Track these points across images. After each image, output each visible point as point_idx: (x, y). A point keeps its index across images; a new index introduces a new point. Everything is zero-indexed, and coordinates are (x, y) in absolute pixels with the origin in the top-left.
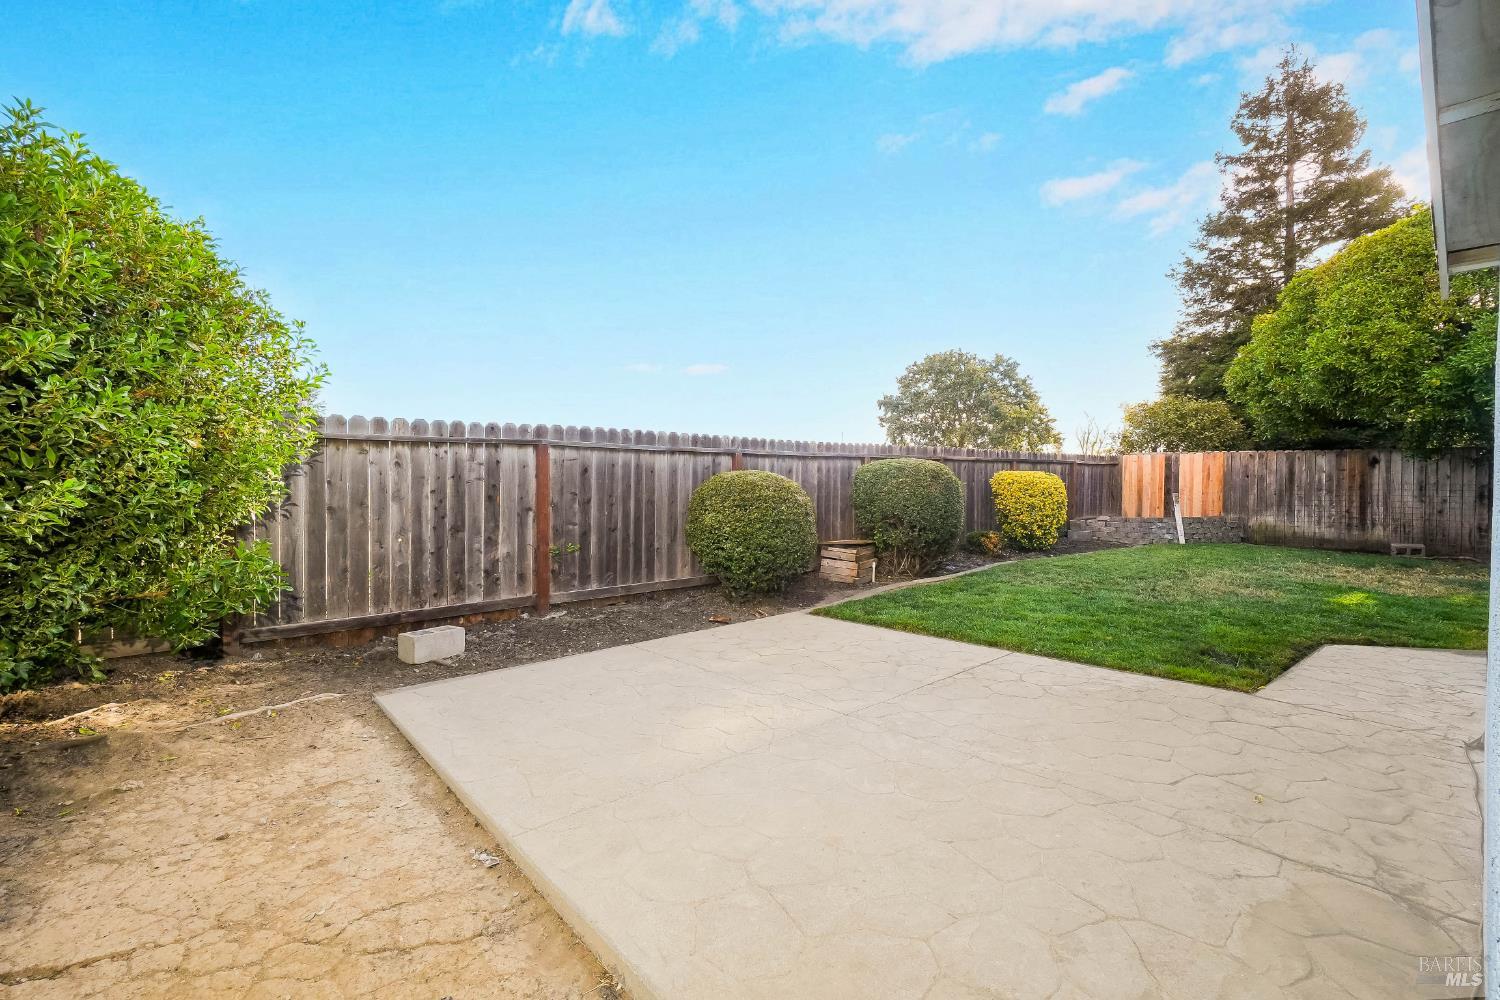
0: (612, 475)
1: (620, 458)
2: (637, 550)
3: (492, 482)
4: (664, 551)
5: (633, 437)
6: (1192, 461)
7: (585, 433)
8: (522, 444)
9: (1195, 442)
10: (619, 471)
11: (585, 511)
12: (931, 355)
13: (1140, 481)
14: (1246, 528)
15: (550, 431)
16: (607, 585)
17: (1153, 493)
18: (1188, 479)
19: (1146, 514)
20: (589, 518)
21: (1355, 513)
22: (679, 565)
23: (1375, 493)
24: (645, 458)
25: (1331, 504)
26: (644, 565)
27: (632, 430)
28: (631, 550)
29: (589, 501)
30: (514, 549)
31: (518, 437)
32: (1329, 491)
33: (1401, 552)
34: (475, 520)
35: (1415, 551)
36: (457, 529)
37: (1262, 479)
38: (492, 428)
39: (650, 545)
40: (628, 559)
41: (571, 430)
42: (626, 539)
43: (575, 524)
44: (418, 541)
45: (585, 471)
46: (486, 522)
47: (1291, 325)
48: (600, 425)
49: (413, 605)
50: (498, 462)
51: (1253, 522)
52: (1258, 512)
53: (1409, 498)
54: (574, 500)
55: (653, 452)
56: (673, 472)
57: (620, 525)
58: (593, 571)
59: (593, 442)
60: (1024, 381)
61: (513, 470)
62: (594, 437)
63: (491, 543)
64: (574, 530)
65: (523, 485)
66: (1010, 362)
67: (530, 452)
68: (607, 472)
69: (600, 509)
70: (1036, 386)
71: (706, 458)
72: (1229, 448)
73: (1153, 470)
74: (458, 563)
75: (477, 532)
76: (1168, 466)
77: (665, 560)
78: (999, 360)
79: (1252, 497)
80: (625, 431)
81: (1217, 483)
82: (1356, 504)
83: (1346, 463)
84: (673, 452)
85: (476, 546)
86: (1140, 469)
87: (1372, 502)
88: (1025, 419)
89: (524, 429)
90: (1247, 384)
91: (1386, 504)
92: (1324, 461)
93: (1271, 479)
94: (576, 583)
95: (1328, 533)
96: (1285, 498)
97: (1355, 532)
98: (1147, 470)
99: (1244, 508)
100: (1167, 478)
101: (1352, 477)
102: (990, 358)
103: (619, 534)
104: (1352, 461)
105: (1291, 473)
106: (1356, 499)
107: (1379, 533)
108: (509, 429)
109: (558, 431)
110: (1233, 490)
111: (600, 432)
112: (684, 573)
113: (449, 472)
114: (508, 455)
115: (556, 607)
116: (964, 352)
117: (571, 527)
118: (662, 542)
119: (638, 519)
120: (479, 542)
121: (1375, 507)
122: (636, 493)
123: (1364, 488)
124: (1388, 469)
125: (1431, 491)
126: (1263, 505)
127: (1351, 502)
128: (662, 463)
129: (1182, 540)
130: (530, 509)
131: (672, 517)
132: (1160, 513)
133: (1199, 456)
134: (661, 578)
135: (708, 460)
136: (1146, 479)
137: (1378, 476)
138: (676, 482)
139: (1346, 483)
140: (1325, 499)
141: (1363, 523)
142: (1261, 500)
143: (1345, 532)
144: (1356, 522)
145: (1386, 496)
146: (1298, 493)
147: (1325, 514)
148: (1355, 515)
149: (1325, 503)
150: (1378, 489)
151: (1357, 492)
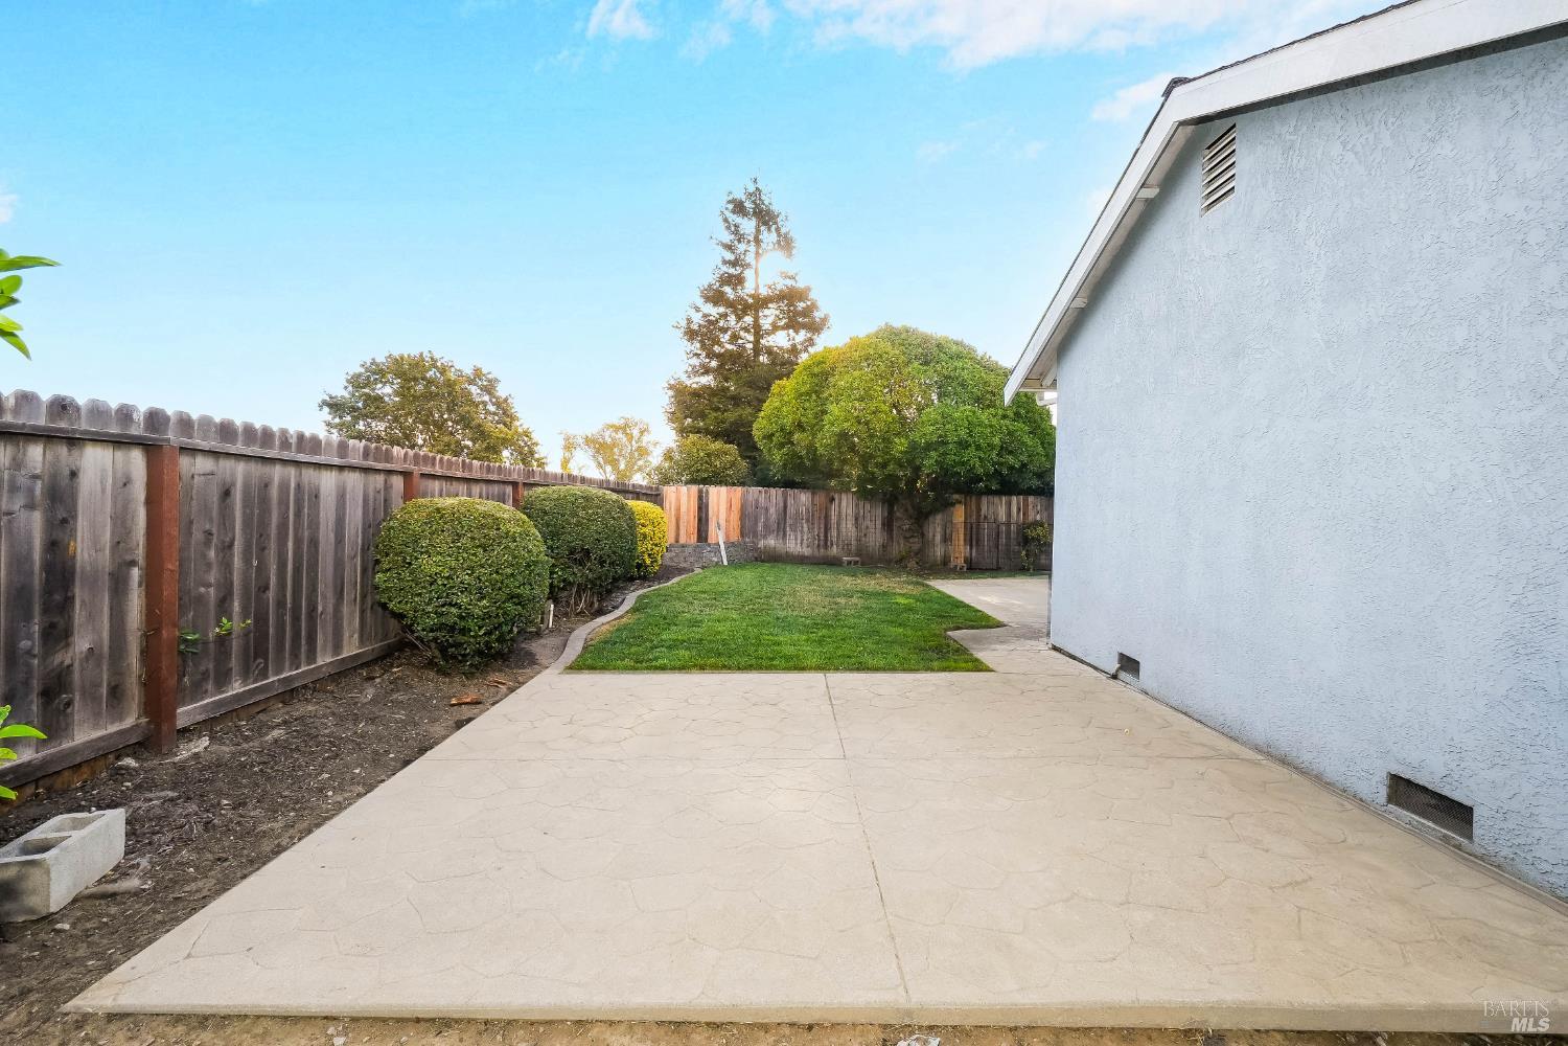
0: (264, 500)
1: (277, 472)
2: (296, 619)
3: (61, 514)
4: (329, 617)
5: (293, 441)
6: (718, 492)
7: (226, 430)
8: (119, 442)
9: (717, 479)
10: (274, 492)
11: (225, 562)
12: (396, 354)
13: (678, 509)
14: (756, 549)
15: (173, 420)
16: (255, 681)
17: (688, 522)
18: (716, 509)
19: (682, 540)
20: (231, 574)
21: (822, 535)
22: (346, 635)
23: (832, 522)
24: (309, 474)
25: (808, 530)
26: (303, 642)
27: (292, 430)
28: (288, 618)
29: (231, 546)
30: (101, 638)
31: (114, 430)
32: (808, 521)
33: (849, 563)
34: (21, 591)
35: (856, 563)
37: (767, 509)
38: (64, 407)
39: (312, 609)
40: (284, 631)
41: (206, 422)
42: (281, 604)
43: (209, 585)
45: (226, 493)
46: (45, 594)
47: (808, 394)
48: (249, 420)
50: (74, 474)
51: (761, 544)
52: (765, 537)
53: (849, 526)
54: (207, 543)
55: (318, 466)
56: (341, 497)
57: (273, 580)
58: (234, 663)
59: (239, 447)
60: (506, 400)
61: (103, 491)
62: (240, 438)
64: (208, 593)
65: (121, 520)
66: (490, 376)
67: (137, 459)
68: (259, 496)
69: (247, 560)
70: (518, 407)
71: (377, 477)
72: (743, 484)
73: (689, 501)
76: (700, 498)
77: (330, 629)
78: (478, 373)
79: (760, 524)
80: (284, 432)
81: (736, 512)
82: (822, 530)
83: (817, 498)
84: (341, 468)
85: (24, 644)
86: (678, 500)
87: (831, 528)
88: (508, 440)
89: (125, 414)
90: (773, 435)
91: (838, 529)
92: (804, 497)
93: (772, 510)
94: (210, 686)
95: (807, 551)
96: (781, 528)
97: (822, 550)
98: (684, 500)
99: (755, 534)
100: (700, 508)
101: (820, 510)
102: (468, 371)
103: (271, 594)
104: (820, 498)
105: (785, 507)
106: (822, 526)
107: (834, 551)
108: (97, 411)
109: (185, 423)
110: (748, 519)
111: (249, 431)
112: (351, 648)
114: (95, 462)
115: (186, 733)
116: (437, 356)
117: (202, 590)
118: (325, 604)
119: (297, 570)
120: (29, 637)
121: (832, 532)
122: (296, 530)
123: (827, 518)
124: (840, 503)
125: (861, 520)
126: (768, 530)
127: (820, 528)
128: (328, 482)
129: (726, 563)
130: (133, 563)
131: (339, 564)
132: (694, 539)
133: (724, 489)
134: (324, 659)
135: (380, 478)
136: (683, 509)
137: (834, 507)
138: (344, 514)
139: (817, 515)
140: (805, 525)
141: (826, 543)
142: (766, 526)
143: (816, 550)
144: (822, 543)
145: (838, 524)
146: (789, 521)
147: (805, 538)
148: (822, 538)
149: (806, 529)
150: (834, 519)
151: (823, 522)
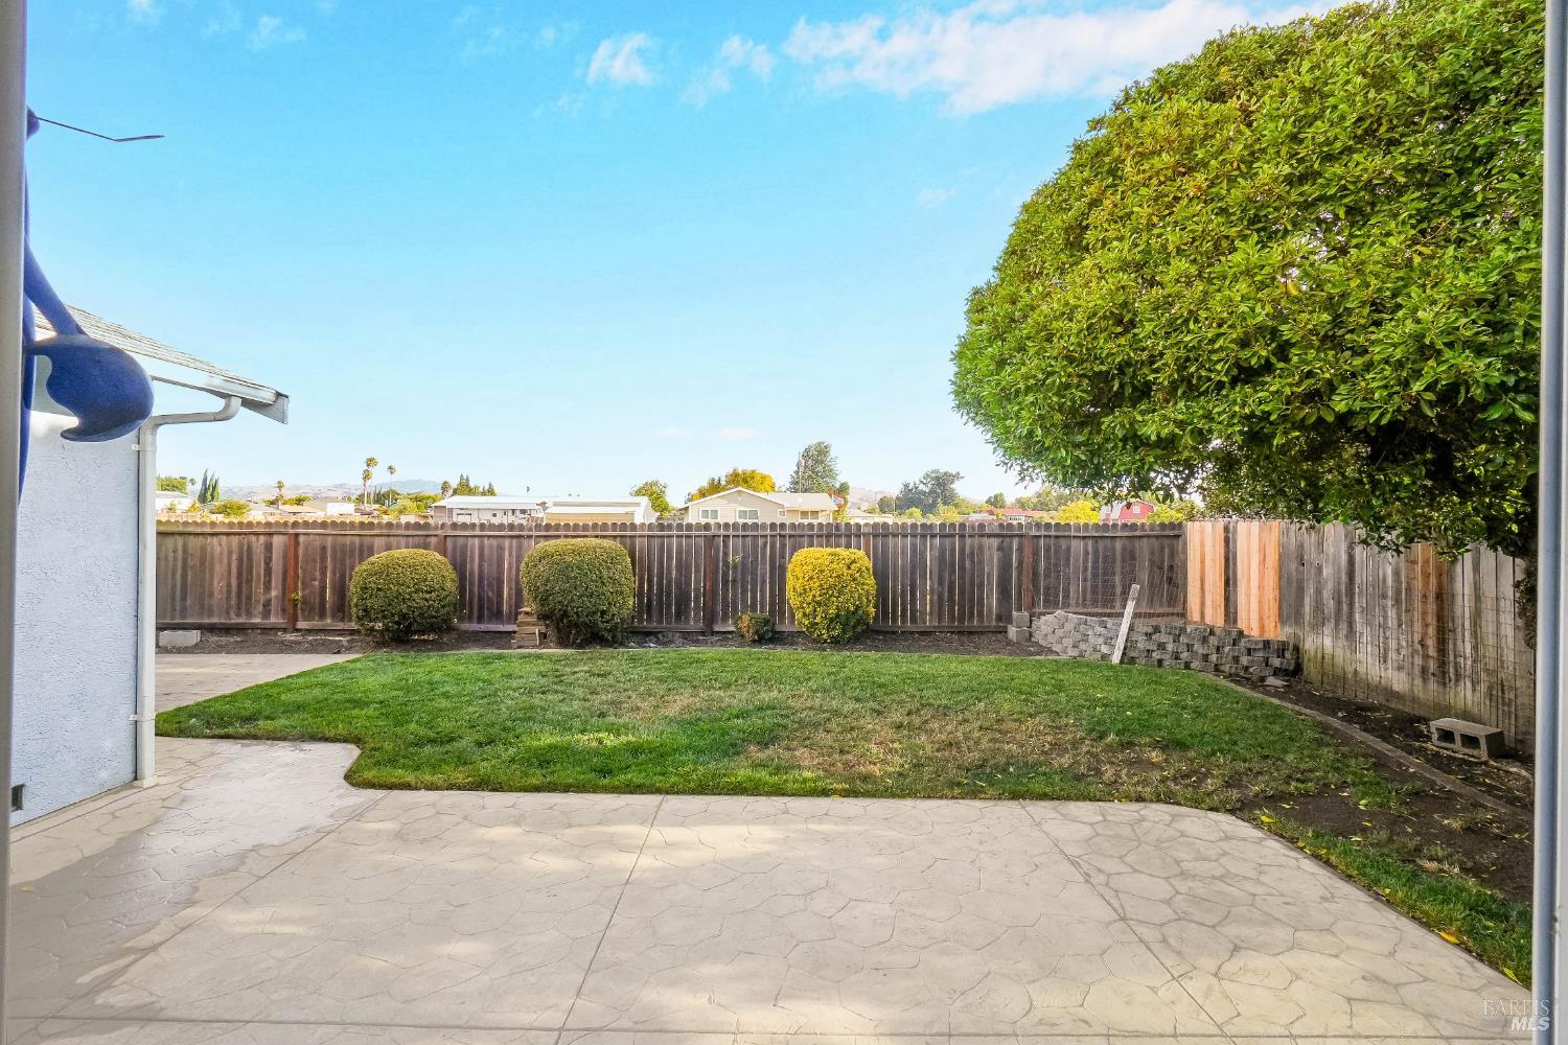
0: (342, 551)
1: (348, 540)
3: (268, 555)
6: (1249, 531)
8: (284, 533)
10: (347, 548)
11: (324, 573)
13: (1202, 564)
16: (337, 621)
17: (1212, 586)
18: (1246, 564)
19: (1208, 620)
20: (326, 578)
21: (1431, 643)
23: (1458, 611)
24: (365, 539)
25: (1400, 626)
29: (326, 567)
30: (280, 593)
31: (282, 529)
32: (1397, 601)
34: (259, 576)
36: (249, 581)
37: (1319, 569)
41: (315, 523)
43: (316, 581)
44: (229, 585)
45: (324, 548)
46: (265, 577)
49: (226, 619)
50: (271, 544)
54: (316, 566)
55: (372, 535)
58: (328, 611)
59: (329, 531)
61: (280, 549)
62: (330, 527)
63: (268, 588)
64: (316, 585)
65: (285, 557)
68: (336, 551)
69: (334, 573)
71: (417, 539)
74: (249, 598)
75: (258, 583)
79: (1308, 601)
81: (1272, 573)
82: (1431, 631)
84: (388, 535)
85: (259, 590)
86: (1203, 546)
87: (1454, 631)
91: (1474, 635)
93: (1329, 572)
94: (317, 618)
97: (1433, 686)
99: (1300, 621)
100: (1226, 561)
101: (1426, 575)
106: (1432, 620)
107: (1466, 694)
109: (306, 524)
110: (1289, 588)
111: (334, 524)
113: (245, 548)
114: (277, 540)
115: (298, 631)
117: (314, 583)
120: (261, 589)
121: (1459, 643)
123: (1443, 598)
124: (1476, 568)
126: (1320, 613)
127: (1425, 624)
128: (380, 543)
132: (1223, 619)
133: (1255, 524)
135: (419, 540)
136: (1209, 562)
137: (1462, 575)
139: (1418, 584)
140: (1391, 613)
141: (1442, 664)
142: (1318, 607)
143: (1418, 682)
144: (1432, 665)
145: (1477, 615)
146: (1359, 602)
147: (1393, 644)
148: (1432, 652)
149: (1392, 622)
150: (1463, 606)
151: (1432, 607)
